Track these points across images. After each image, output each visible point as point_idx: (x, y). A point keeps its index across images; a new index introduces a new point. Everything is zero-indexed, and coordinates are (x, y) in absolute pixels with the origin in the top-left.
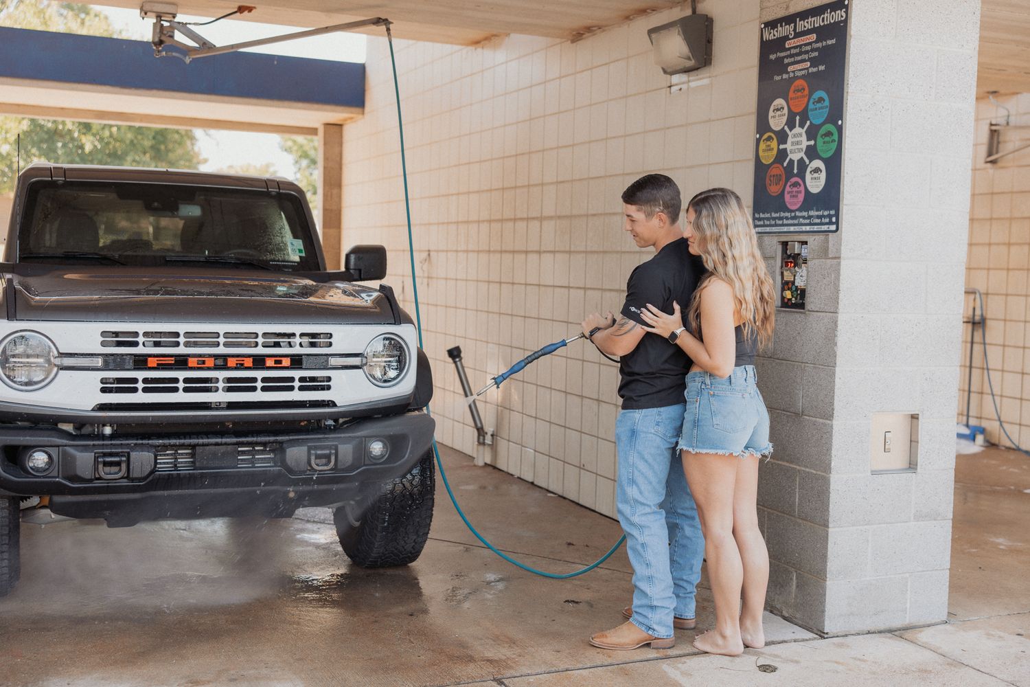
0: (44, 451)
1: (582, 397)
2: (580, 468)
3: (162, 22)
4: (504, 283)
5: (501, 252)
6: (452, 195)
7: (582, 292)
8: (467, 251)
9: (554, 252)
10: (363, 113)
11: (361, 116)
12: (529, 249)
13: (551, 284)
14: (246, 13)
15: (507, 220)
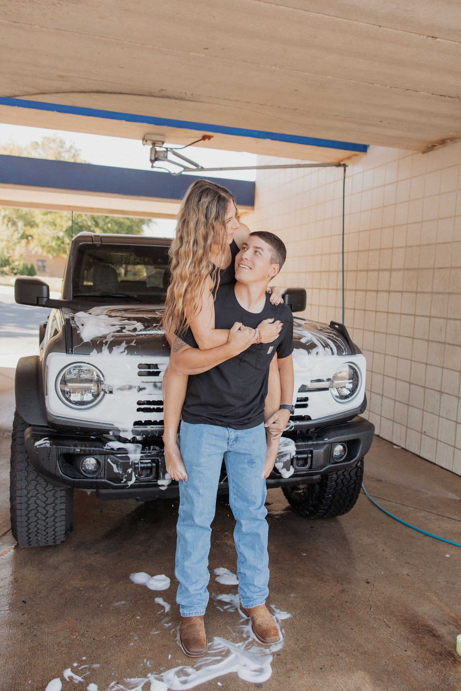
0: (93, 458)
1: (425, 388)
2: (421, 433)
3: (156, 147)
4: (357, 309)
5: (356, 290)
6: (317, 255)
7: (428, 319)
8: (328, 289)
9: (402, 292)
10: (253, 209)
11: (252, 211)
12: (380, 289)
13: (399, 312)
14: (207, 140)
15: (361, 271)
